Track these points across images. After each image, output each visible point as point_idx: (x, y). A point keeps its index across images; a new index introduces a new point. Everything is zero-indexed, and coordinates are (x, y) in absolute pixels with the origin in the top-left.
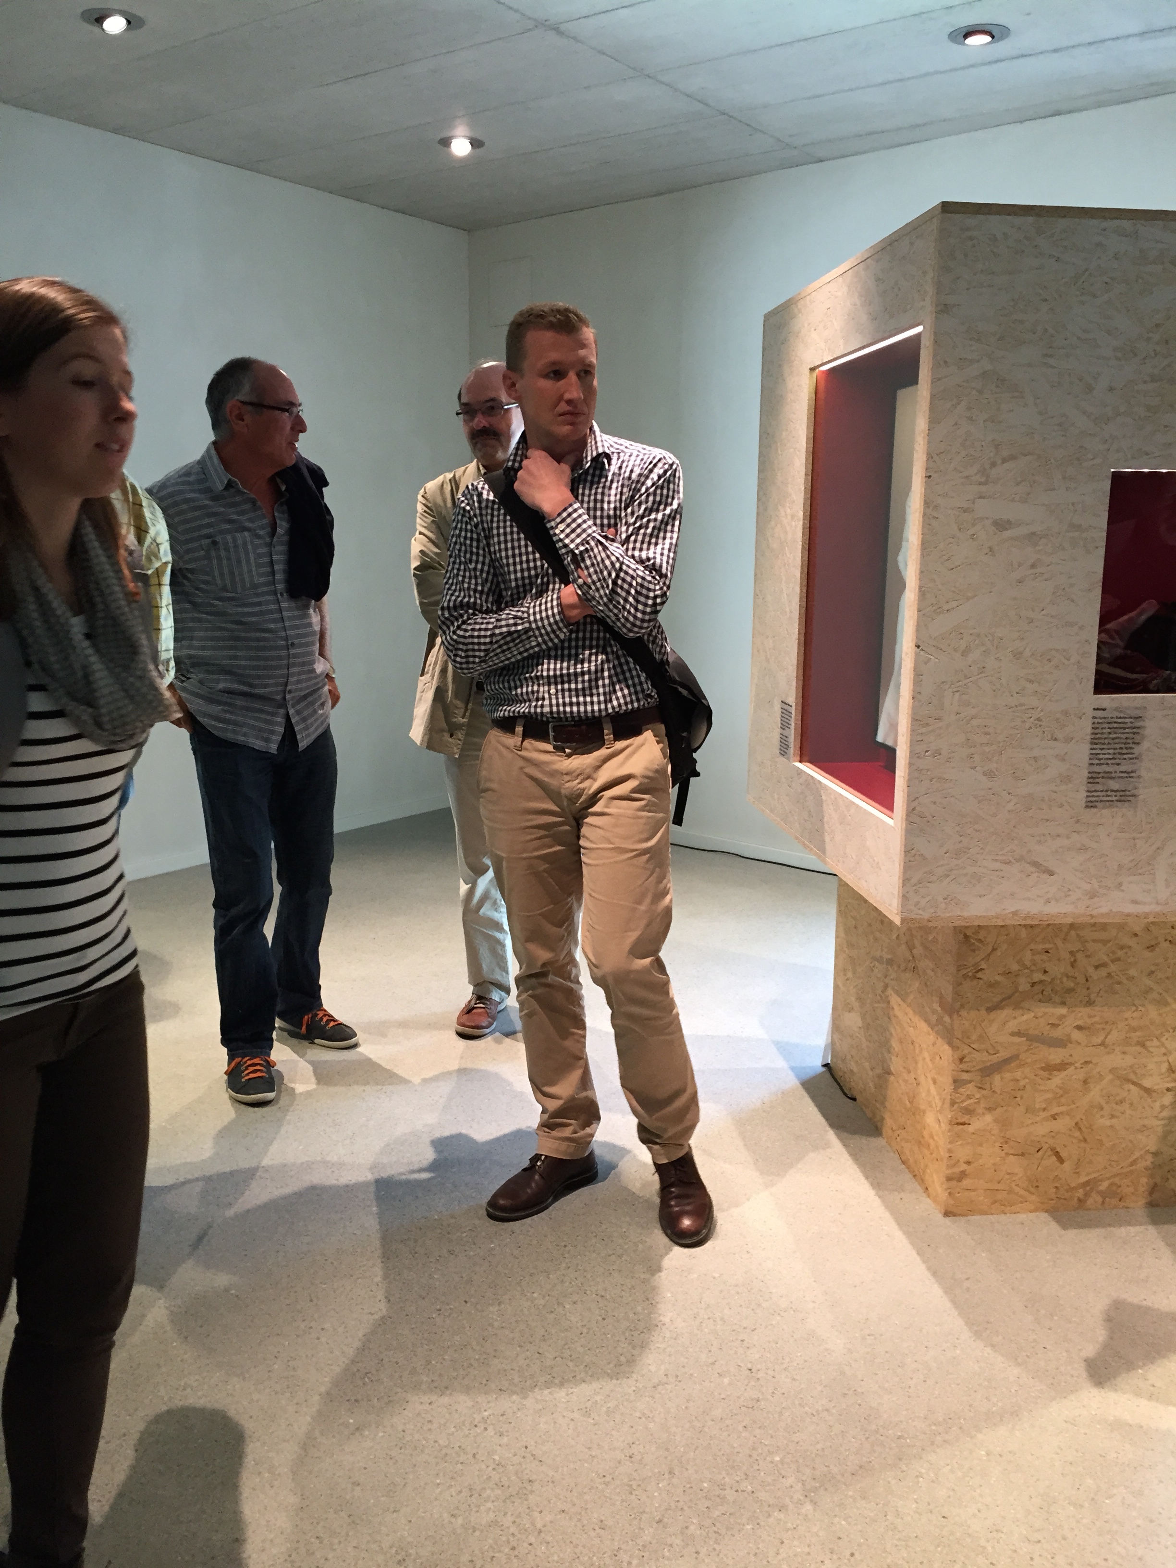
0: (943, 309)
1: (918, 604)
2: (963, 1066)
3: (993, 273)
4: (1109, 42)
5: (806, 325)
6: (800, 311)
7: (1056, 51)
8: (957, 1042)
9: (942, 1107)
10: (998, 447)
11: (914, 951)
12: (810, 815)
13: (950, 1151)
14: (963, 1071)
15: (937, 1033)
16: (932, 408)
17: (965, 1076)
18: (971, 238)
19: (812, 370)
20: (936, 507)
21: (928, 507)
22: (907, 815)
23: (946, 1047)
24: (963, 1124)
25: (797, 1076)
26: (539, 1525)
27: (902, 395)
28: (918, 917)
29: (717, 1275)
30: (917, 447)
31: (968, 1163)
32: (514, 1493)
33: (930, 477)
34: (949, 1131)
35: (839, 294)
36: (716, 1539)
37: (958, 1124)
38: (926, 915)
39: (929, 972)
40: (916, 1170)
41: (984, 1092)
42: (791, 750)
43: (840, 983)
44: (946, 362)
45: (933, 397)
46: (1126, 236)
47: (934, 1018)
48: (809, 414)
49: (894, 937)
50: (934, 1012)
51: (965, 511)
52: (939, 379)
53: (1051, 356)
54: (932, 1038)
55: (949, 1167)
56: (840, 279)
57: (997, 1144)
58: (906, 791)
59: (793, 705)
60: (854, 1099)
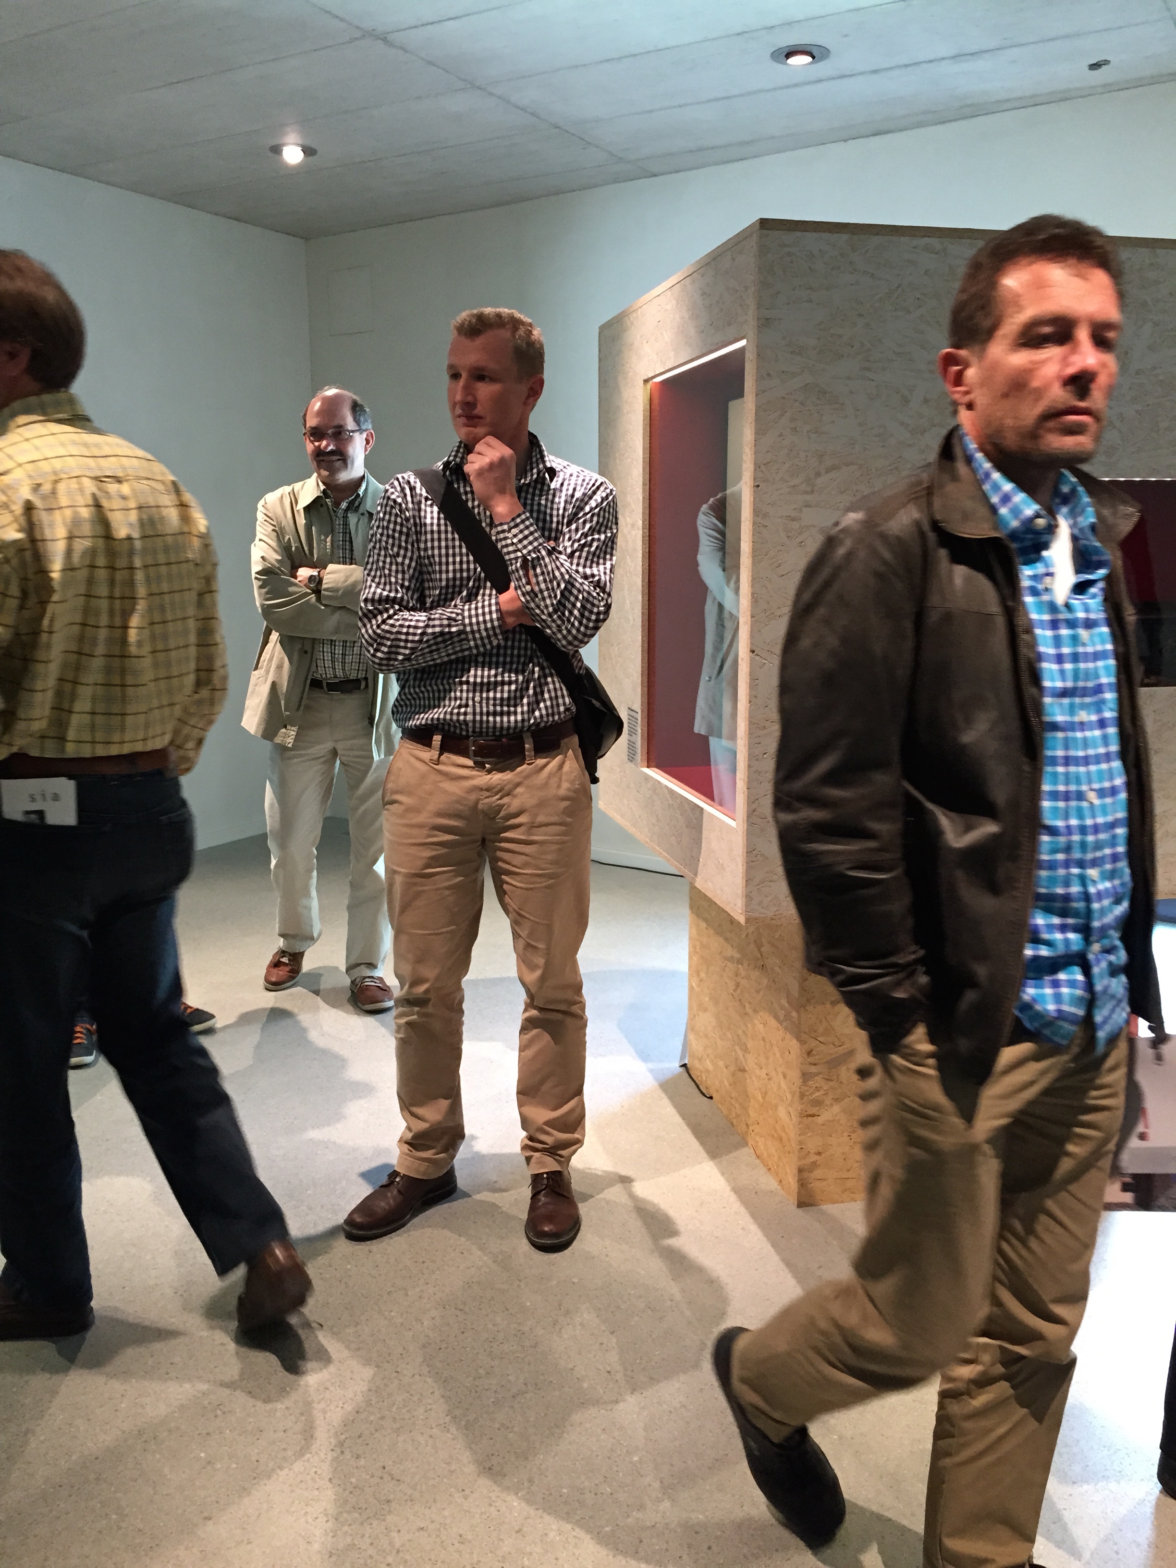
0: (765, 323)
1: (752, 611)
2: (811, 1059)
3: (810, 288)
4: (924, 65)
5: (638, 337)
6: (632, 323)
7: (875, 72)
8: (804, 1037)
9: (791, 1101)
10: (821, 456)
11: (763, 949)
12: (658, 820)
13: (801, 1143)
14: (810, 1064)
15: (786, 1028)
16: (758, 419)
17: (813, 1069)
18: (789, 254)
19: (646, 381)
20: (766, 515)
21: (758, 516)
22: (748, 817)
23: (795, 1041)
24: (813, 1116)
25: (656, 1079)
26: (398, 1544)
27: (733, 405)
28: (762, 916)
29: (576, 1280)
30: (745, 457)
31: (819, 1154)
32: (371, 1515)
33: (758, 486)
34: (800, 1123)
35: (669, 307)
36: (576, 1544)
37: (808, 1116)
38: (770, 914)
39: (777, 969)
40: (770, 1163)
41: (831, 1083)
42: (639, 757)
43: (694, 984)
44: (769, 375)
45: (758, 408)
46: (936, 253)
47: (782, 1014)
48: (644, 425)
49: (744, 936)
50: (782, 1008)
51: (793, 519)
52: (764, 391)
53: (868, 369)
54: (781, 1033)
55: (800, 1158)
56: (669, 293)
57: (846, 1134)
58: (746, 793)
59: (639, 711)
60: (711, 1098)
